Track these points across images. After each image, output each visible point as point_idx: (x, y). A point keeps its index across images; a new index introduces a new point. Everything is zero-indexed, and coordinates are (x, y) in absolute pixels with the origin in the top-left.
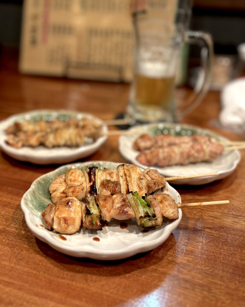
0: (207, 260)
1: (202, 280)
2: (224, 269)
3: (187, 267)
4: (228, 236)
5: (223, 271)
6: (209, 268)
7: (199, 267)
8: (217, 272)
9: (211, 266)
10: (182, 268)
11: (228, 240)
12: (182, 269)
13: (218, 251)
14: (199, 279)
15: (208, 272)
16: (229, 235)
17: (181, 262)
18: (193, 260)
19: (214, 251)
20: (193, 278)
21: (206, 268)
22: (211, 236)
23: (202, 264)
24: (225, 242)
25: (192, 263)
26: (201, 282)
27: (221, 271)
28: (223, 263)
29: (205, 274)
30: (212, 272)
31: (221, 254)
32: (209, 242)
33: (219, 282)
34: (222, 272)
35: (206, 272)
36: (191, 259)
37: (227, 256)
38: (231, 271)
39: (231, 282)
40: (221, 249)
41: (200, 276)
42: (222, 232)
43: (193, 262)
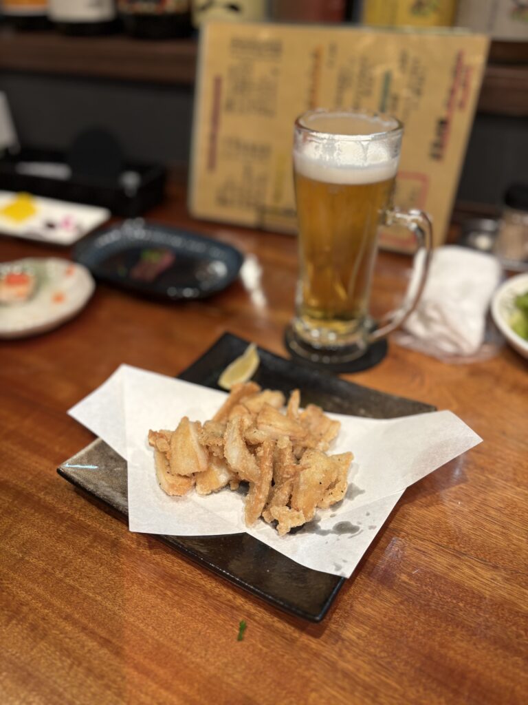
0: (388, 639)
1: (369, 676)
2: (409, 660)
3: (354, 649)
4: (434, 594)
5: (407, 663)
6: (386, 655)
7: (372, 650)
8: (396, 664)
9: (390, 650)
10: (347, 648)
11: (431, 604)
12: (345, 651)
13: (409, 622)
14: (365, 675)
15: (382, 663)
16: (436, 593)
17: (348, 637)
18: (366, 637)
19: (404, 622)
20: (358, 670)
21: (383, 654)
22: (406, 592)
23: (378, 647)
24: (425, 605)
25: (363, 640)
26: (367, 679)
27: (403, 663)
28: (411, 648)
29: (377, 666)
30: (389, 663)
31: (412, 630)
32: (401, 603)
33: (394, 684)
34: (404, 665)
35: (380, 661)
36: (364, 634)
37: (421, 635)
38: (418, 665)
39: (411, 686)
40: (414, 619)
41: (368, 668)
42: (426, 586)
43: (365, 639)
